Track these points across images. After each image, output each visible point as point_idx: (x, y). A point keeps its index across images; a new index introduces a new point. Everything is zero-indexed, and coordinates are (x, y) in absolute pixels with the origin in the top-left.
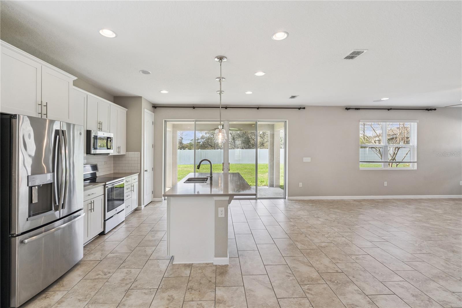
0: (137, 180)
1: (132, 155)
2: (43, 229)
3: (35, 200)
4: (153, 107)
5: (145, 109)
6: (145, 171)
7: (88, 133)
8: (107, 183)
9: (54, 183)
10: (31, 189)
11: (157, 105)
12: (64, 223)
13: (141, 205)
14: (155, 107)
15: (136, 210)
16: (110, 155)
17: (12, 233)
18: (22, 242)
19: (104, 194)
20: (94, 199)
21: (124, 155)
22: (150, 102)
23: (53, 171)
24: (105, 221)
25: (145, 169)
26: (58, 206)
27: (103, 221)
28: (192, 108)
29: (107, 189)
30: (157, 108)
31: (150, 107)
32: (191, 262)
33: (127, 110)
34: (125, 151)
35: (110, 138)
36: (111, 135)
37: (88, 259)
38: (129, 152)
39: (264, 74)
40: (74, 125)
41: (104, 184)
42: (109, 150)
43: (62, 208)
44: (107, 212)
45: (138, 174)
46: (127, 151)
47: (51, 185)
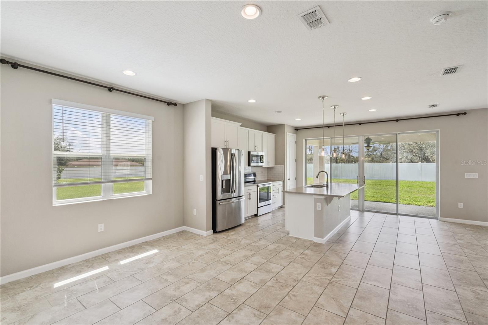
0: (282, 185)
1: (279, 167)
2: (227, 200)
3: (224, 187)
4: (295, 130)
5: (287, 133)
6: (288, 179)
7: (249, 153)
8: (259, 184)
9: (231, 179)
10: (222, 181)
11: (298, 127)
12: (236, 200)
13: (285, 205)
14: (297, 129)
15: (281, 207)
16: (263, 167)
17: (216, 199)
18: (219, 204)
19: (257, 191)
20: (251, 193)
21: (273, 167)
22: (292, 127)
23: (230, 174)
24: (258, 208)
25: (288, 178)
26: (232, 191)
27: (257, 208)
28: (327, 127)
29: (259, 188)
30: (299, 130)
31: (293, 130)
32: (300, 237)
33: (275, 135)
34: (274, 164)
35: (262, 156)
36: (263, 154)
37: (247, 224)
38: (277, 165)
39: (370, 98)
40: (241, 151)
41: (257, 184)
42: (262, 164)
43: (234, 193)
44: (259, 202)
45: (283, 181)
46: (275, 164)
47: (229, 180)
